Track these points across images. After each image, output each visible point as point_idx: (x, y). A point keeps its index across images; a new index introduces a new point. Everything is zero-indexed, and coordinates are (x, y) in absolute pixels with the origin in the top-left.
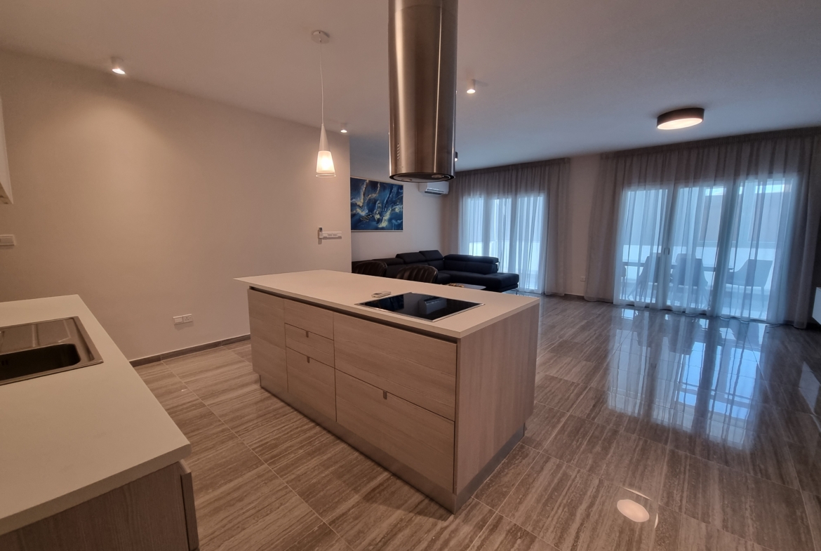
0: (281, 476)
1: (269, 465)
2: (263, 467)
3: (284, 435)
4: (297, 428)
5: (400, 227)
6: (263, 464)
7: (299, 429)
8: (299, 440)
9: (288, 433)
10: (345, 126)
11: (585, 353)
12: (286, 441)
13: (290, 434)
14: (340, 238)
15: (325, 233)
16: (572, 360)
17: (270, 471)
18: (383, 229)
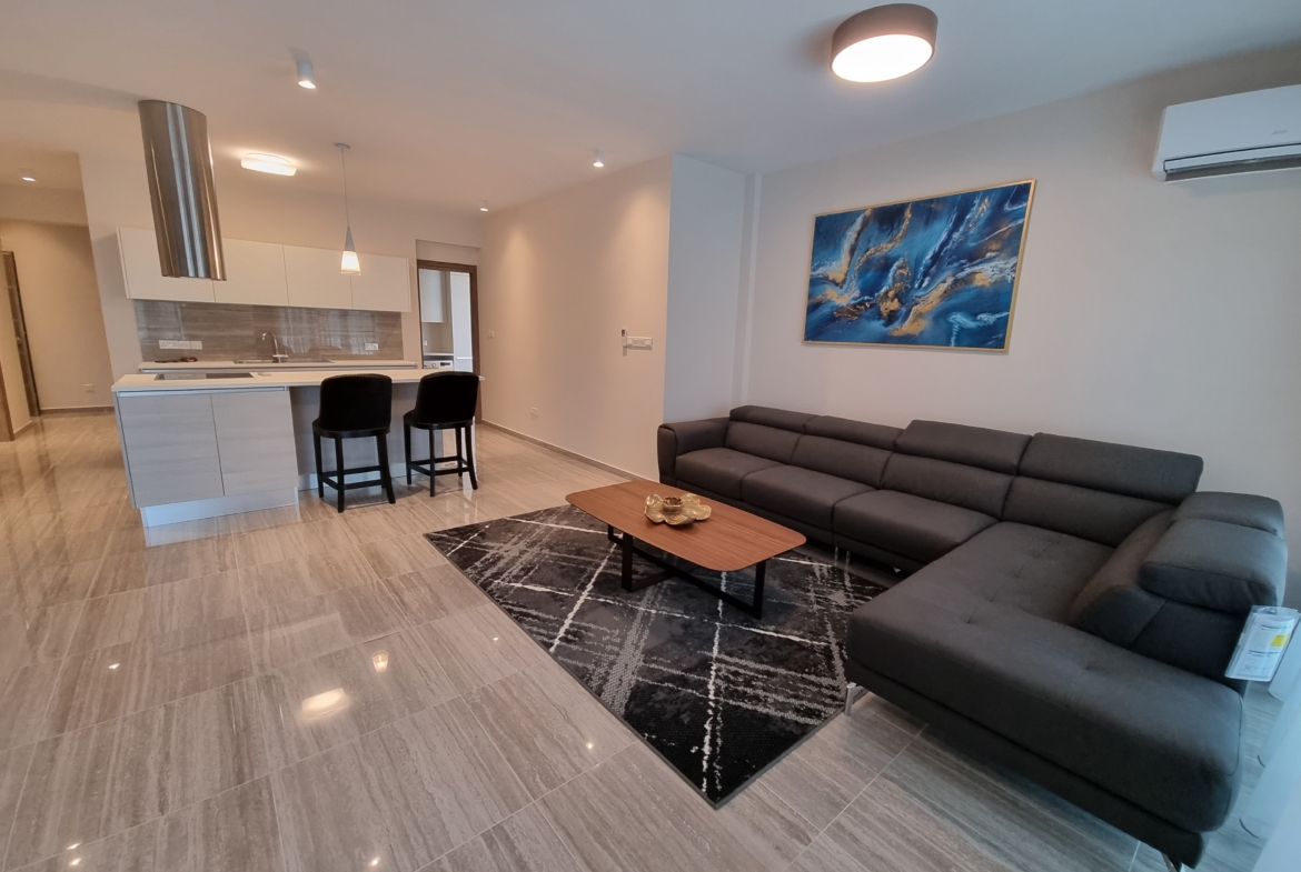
5: (991, 337)
10: (598, 154)
11: (142, 666)
14: (649, 348)
15: (630, 339)
16: (163, 628)
18: (907, 340)
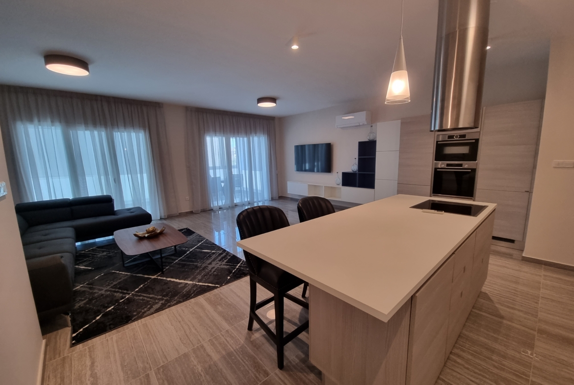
0: (530, 363)
1: (529, 377)
2: (534, 380)
3: (486, 378)
4: (468, 369)
6: (532, 381)
7: (467, 366)
8: (482, 363)
9: (480, 375)
12: (491, 373)
13: (479, 372)
17: (533, 373)
